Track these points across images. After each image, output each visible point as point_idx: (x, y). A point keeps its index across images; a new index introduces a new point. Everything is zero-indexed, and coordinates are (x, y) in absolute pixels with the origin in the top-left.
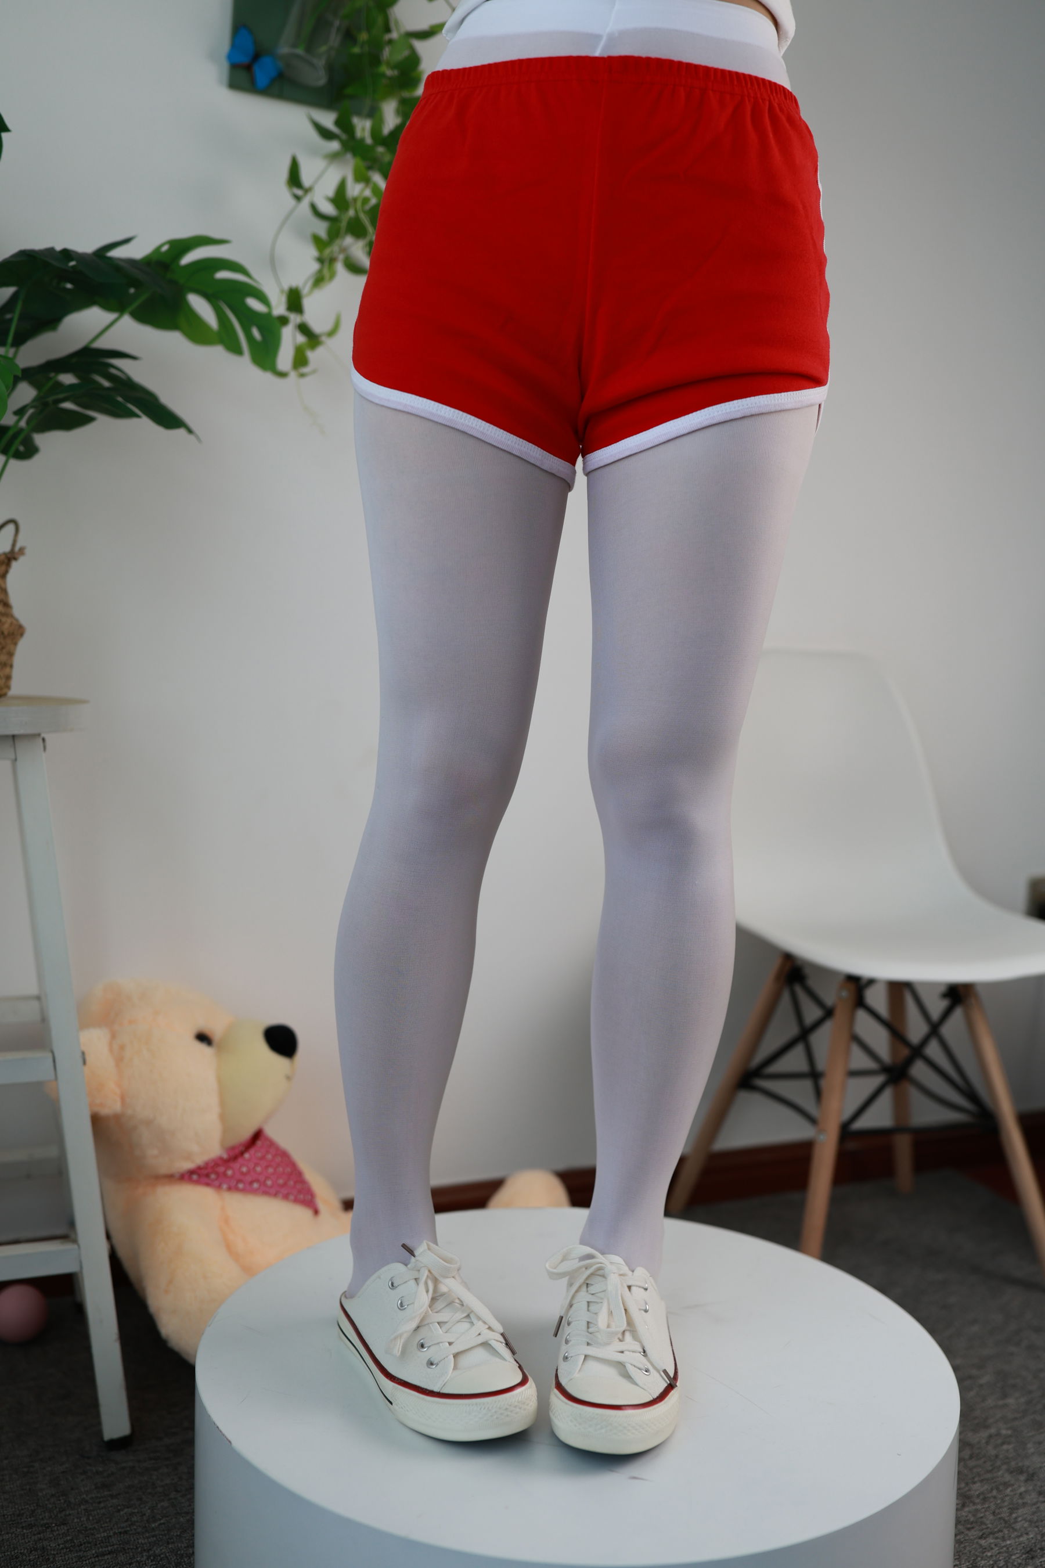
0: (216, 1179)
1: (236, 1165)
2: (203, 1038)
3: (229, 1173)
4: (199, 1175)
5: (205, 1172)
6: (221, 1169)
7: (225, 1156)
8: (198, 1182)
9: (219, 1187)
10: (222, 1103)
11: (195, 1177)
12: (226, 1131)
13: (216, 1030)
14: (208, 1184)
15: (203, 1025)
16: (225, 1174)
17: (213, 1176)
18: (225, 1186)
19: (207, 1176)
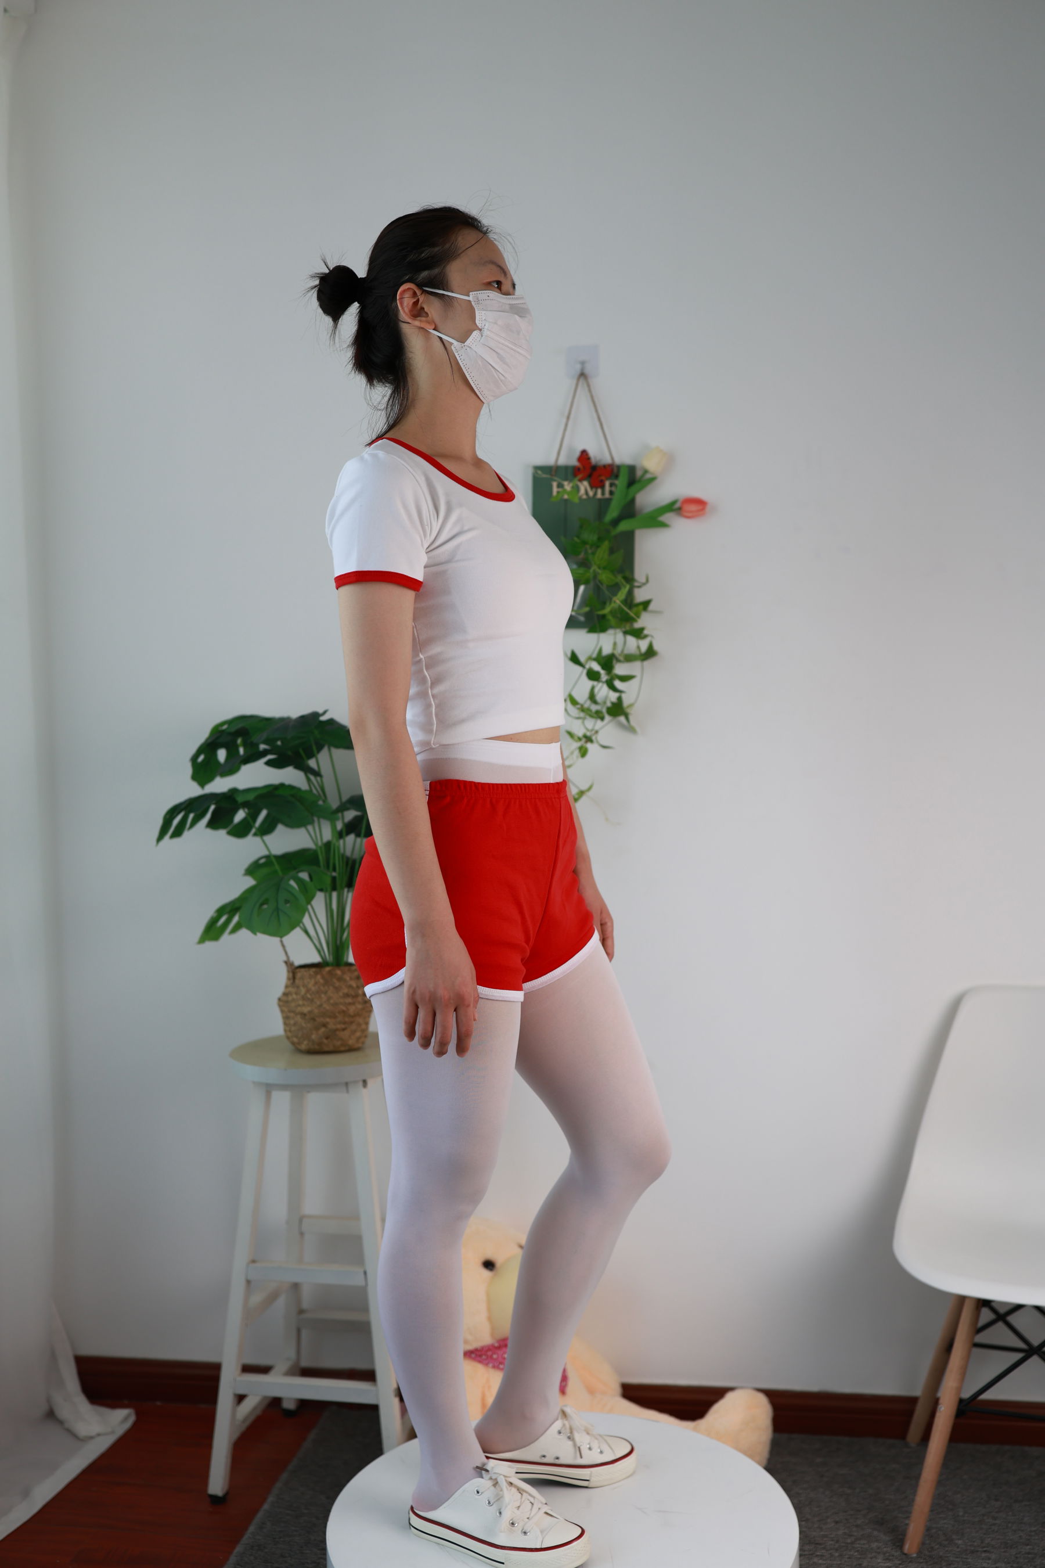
0: (485, 1359)
1: (500, 1352)
2: (489, 1265)
3: (495, 1356)
4: (476, 1355)
5: (480, 1353)
6: (489, 1353)
7: (496, 1345)
8: (474, 1359)
9: (487, 1365)
10: (489, 1309)
11: (473, 1355)
12: (493, 1329)
13: (499, 1260)
14: (480, 1362)
15: (490, 1255)
16: (491, 1357)
17: (484, 1357)
18: (491, 1365)
19: (480, 1356)
